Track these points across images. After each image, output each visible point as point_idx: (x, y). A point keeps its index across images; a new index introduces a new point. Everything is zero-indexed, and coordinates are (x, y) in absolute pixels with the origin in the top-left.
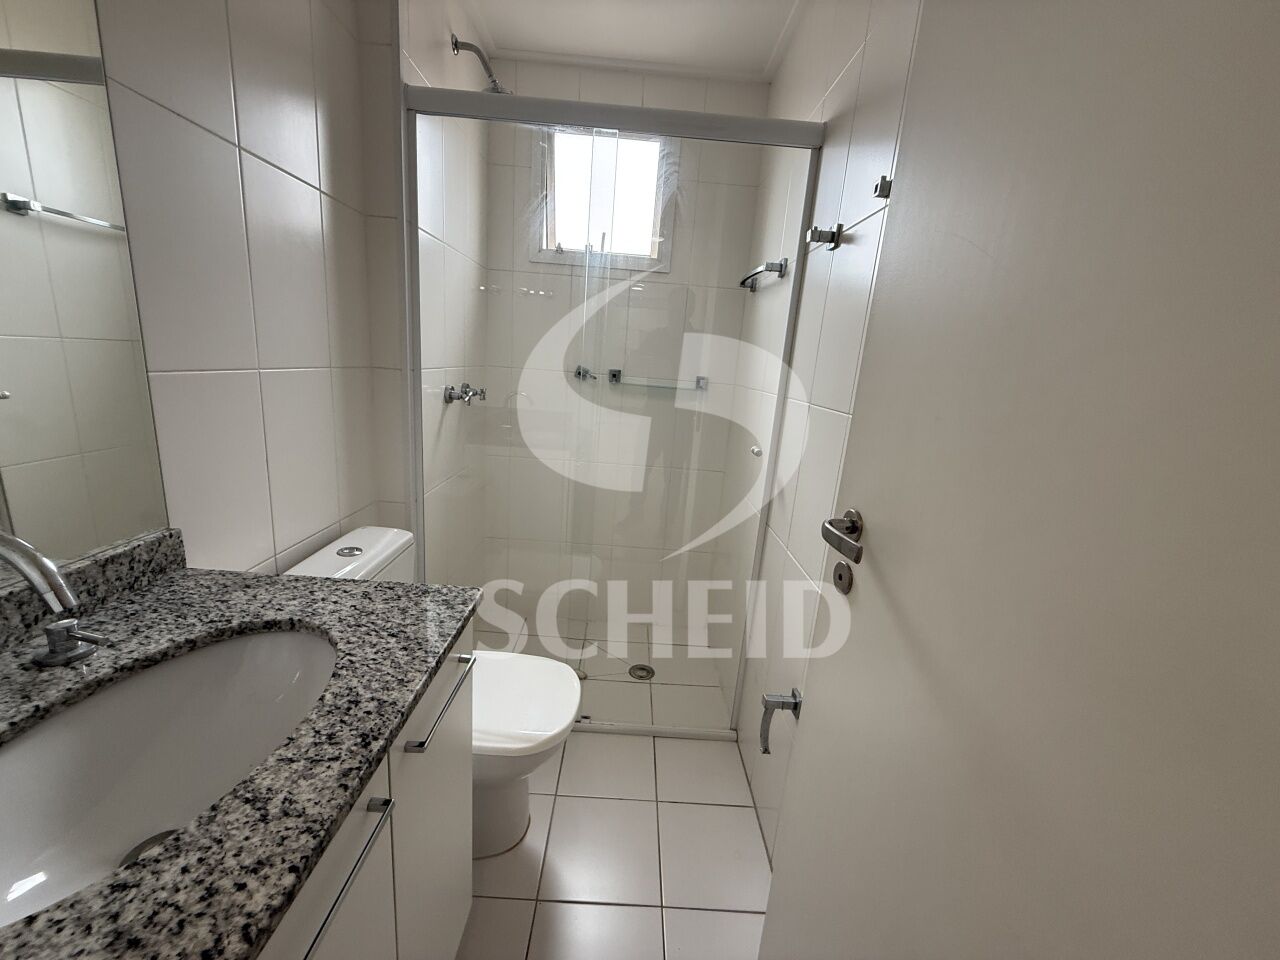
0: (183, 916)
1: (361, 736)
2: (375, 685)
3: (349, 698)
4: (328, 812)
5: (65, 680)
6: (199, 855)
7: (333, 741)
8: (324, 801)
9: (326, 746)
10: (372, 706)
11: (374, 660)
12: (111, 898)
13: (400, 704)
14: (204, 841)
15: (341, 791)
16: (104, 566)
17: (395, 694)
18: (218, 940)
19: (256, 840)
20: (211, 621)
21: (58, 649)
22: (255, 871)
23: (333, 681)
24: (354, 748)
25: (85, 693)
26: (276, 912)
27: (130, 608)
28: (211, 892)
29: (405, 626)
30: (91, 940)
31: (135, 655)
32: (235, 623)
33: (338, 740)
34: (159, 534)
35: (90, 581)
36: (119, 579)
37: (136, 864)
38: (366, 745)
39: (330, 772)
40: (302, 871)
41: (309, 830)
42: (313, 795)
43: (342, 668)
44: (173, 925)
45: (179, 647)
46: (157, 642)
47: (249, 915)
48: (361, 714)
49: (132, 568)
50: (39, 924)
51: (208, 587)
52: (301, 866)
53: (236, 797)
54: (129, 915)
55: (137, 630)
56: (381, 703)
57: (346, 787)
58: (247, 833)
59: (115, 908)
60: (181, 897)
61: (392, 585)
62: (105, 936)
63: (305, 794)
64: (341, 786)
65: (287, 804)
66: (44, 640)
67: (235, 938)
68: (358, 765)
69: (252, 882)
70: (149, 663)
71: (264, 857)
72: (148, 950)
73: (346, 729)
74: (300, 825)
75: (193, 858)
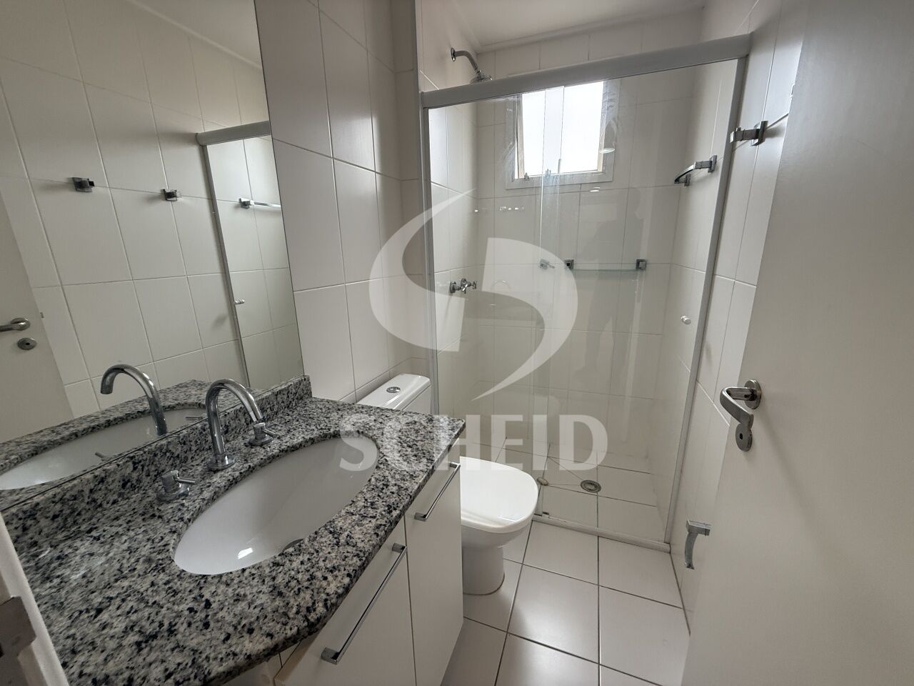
0: (300, 586)
1: (388, 506)
2: (397, 476)
3: (383, 482)
4: (368, 547)
5: (261, 454)
6: (308, 556)
7: (373, 507)
8: (366, 541)
9: (369, 509)
10: (394, 489)
11: (398, 461)
12: (273, 568)
13: (410, 490)
14: (310, 549)
15: (375, 536)
16: (277, 395)
17: (408, 484)
18: (314, 603)
19: (333, 554)
20: (321, 429)
21: (258, 438)
22: (332, 571)
23: (376, 471)
24: (383, 513)
25: (268, 461)
26: (341, 596)
27: (288, 418)
28: (312, 577)
29: (417, 441)
30: (264, 587)
31: (288, 444)
32: (332, 430)
33: (375, 506)
34: (300, 379)
35: (271, 403)
36: (283, 402)
37: (283, 554)
38: (390, 512)
39: (370, 525)
40: (354, 576)
41: (358, 555)
42: (362, 535)
43: (381, 464)
44: (296, 589)
45: (307, 442)
46: (297, 438)
47: (328, 594)
48: (388, 493)
49: (288, 397)
50: (247, 573)
51: (321, 409)
52: (353, 574)
53: (326, 529)
54: (279, 580)
55: (289, 431)
56: (400, 488)
57: (378, 535)
58: (330, 550)
59: (274, 574)
60: (300, 576)
61: (412, 414)
62: (270, 587)
63: (357, 535)
64: (375, 533)
65: (349, 538)
66: (252, 432)
67: (321, 604)
68: (384, 523)
69: (330, 578)
70: (294, 449)
71: (336, 565)
72: (285, 599)
73: (381, 500)
74: (354, 552)
75: (306, 557)
